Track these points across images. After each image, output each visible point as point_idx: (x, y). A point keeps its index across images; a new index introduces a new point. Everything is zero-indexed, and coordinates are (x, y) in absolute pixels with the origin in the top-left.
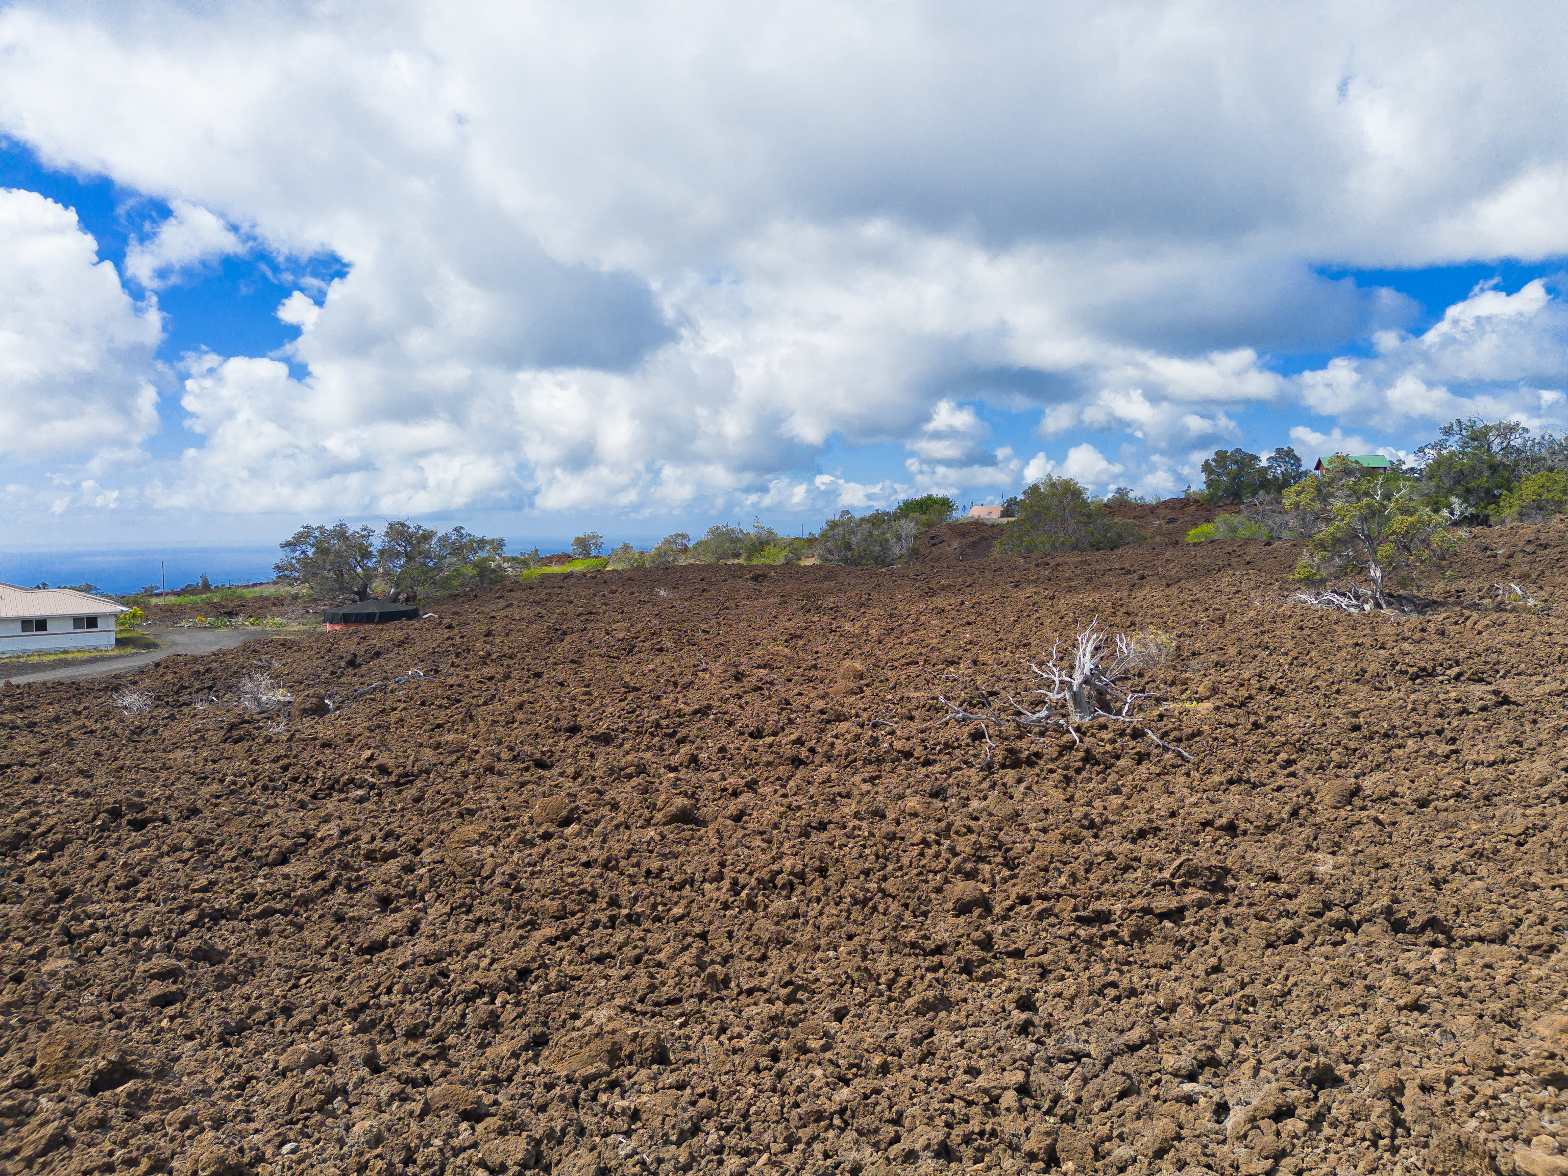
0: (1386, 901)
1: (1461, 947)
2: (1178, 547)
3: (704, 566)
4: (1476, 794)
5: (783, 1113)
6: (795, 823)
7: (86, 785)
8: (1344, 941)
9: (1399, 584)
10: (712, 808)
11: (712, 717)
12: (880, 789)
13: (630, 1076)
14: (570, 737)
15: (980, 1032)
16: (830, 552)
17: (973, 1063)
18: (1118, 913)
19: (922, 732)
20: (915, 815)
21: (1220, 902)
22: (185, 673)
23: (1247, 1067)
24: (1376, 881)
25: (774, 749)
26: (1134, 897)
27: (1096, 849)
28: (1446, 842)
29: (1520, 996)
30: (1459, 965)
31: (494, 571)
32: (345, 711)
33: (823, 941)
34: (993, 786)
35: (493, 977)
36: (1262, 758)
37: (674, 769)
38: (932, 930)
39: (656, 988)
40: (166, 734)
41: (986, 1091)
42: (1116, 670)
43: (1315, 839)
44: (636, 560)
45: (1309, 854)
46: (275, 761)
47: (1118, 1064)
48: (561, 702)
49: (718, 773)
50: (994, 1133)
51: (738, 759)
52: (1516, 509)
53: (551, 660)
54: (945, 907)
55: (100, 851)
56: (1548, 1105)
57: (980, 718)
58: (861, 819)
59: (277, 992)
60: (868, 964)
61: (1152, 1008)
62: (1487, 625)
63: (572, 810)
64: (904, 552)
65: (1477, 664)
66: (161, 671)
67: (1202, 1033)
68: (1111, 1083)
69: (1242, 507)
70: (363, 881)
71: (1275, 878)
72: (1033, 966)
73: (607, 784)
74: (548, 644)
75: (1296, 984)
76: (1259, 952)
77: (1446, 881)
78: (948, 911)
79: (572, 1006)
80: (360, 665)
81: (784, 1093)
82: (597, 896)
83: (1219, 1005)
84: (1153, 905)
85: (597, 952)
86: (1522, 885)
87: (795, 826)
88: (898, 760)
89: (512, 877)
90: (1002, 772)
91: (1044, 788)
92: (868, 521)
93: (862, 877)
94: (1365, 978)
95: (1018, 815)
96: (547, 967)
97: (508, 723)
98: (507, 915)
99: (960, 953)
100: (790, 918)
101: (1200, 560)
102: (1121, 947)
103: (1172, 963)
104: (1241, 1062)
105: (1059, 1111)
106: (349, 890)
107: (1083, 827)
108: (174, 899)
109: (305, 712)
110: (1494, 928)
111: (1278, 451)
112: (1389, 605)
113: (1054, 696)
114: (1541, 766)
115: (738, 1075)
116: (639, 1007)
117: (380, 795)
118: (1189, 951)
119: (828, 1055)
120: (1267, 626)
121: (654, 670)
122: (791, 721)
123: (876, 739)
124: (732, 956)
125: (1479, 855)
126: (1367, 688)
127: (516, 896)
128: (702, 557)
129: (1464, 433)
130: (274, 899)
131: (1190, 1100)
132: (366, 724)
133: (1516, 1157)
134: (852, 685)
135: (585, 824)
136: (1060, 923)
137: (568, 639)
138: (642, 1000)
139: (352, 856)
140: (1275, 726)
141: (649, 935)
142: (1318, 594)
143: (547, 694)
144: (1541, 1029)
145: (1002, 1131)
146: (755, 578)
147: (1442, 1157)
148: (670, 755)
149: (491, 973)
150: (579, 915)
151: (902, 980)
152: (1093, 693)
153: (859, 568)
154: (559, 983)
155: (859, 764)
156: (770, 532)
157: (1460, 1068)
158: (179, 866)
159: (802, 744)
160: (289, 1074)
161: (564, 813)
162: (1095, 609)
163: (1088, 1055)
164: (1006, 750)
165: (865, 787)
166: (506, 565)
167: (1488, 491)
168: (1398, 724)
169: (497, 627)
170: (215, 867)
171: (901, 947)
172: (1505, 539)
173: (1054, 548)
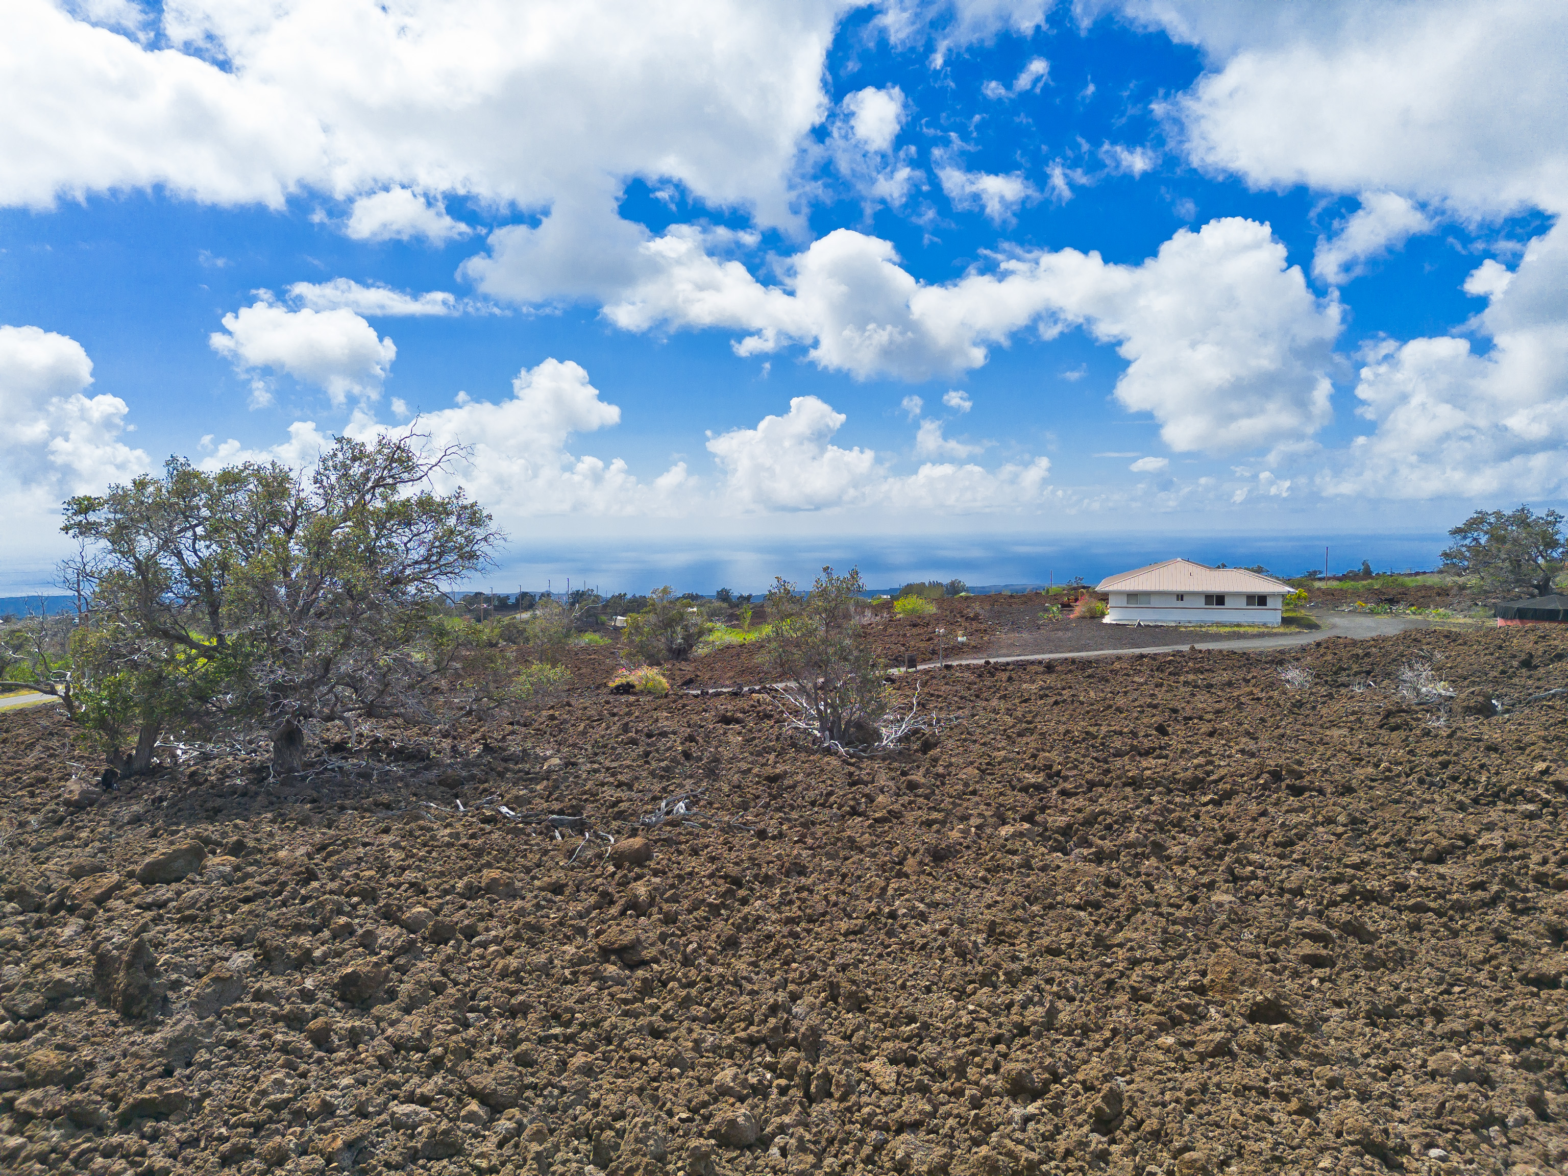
7: (1252, 746)
22: (1345, 654)
32: (1516, 715)
40: (1324, 711)
46: (1434, 755)
55: (1262, 807)
59: (1427, 991)
66: (1322, 651)
70: (1531, 904)
80: (1536, 667)
106: (1513, 909)
108: (1327, 868)
109: (1468, 710)
117: (1555, 814)
130: (1428, 896)
132: (1542, 733)
139: (1518, 874)
158: (1332, 838)
160: (1439, 1079)
170: (1368, 849)
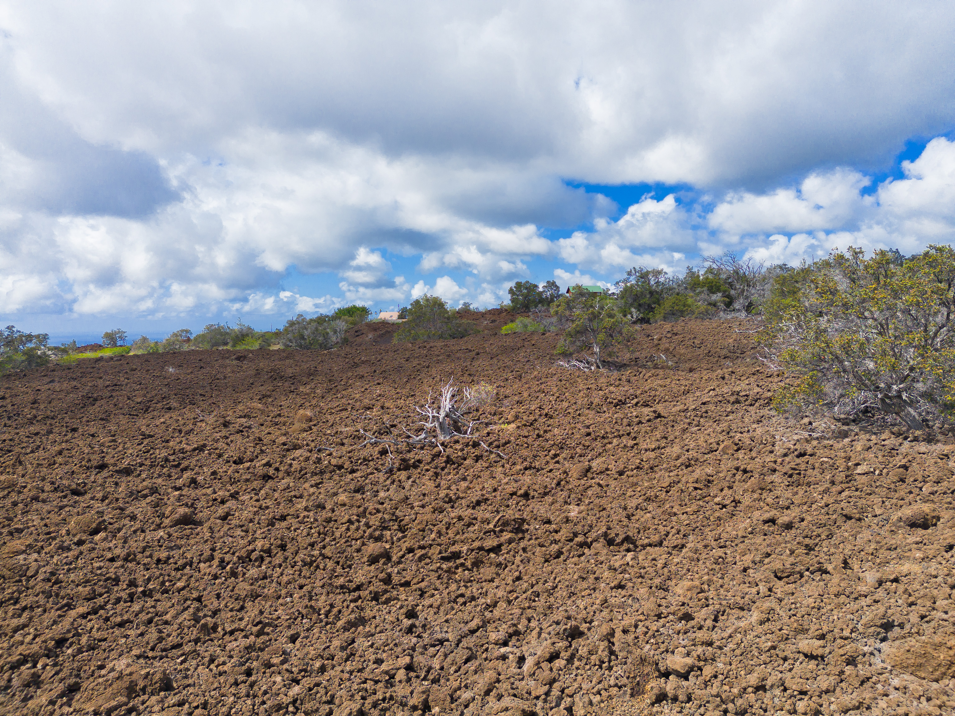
0: (604, 529)
1: (640, 551)
2: (497, 336)
3: (202, 351)
4: (646, 467)
5: (254, 709)
6: (264, 518)
8: (584, 554)
9: (608, 355)
10: (206, 512)
11: (206, 452)
12: (322, 490)
13: (143, 703)
14: (99, 472)
15: (383, 636)
16: (290, 341)
17: (379, 656)
18: (465, 552)
19: (349, 452)
20: (344, 505)
21: (520, 539)
23: (535, 633)
24: (599, 518)
25: (250, 470)
26: (473, 541)
27: (452, 515)
28: (633, 493)
29: (669, 574)
30: (640, 561)
31: (40, 357)
33: (283, 592)
34: (393, 483)
35: (35, 648)
36: (542, 454)
37: (180, 489)
38: (354, 576)
39: (164, 639)
41: (387, 673)
42: (464, 408)
43: (569, 497)
44: (152, 348)
45: (566, 506)
47: (464, 643)
48: (92, 448)
49: (211, 489)
50: (391, 698)
51: (226, 479)
52: (662, 315)
53: (85, 419)
54: (363, 560)
56: (682, 631)
57: (385, 441)
58: (309, 511)
60: (313, 603)
61: (484, 606)
62: (650, 377)
63: (100, 523)
64: (339, 340)
65: (645, 397)
67: (511, 617)
68: (461, 654)
69: (530, 313)
71: (549, 522)
72: (416, 590)
73: (128, 503)
74: (82, 407)
75: (560, 582)
76: (541, 565)
77: (633, 515)
78: (364, 563)
79: (100, 660)
81: (255, 696)
82: (119, 581)
83: (520, 599)
84: (484, 545)
85: (119, 619)
86: (669, 514)
87: (265, 520)
88: (334, 471)
89: (53, 574)
90: (398, 473)
91: (423, 481)
92: (315, 321)
93: (309, 548)
94: (594, 574)
95: (407, 499)
96: (79, 635)
97: (50, 465)
98: (48, 602)
99: (371, 588)
100: (261, 580)
101: (508, 343)
102: (466, 572)
103: (494, 578)
104: (531, 631)
105: (431, 677)
107: (445, 502)
110: (655, 538)
111: (548, 282)
112: (603, 367)
113: (429, 425)
114: (676, 449)
115: (222, 690)
116: (150, 654)
118: (504, 569)
119: (285, 666)
120: (543, 380)
121: (164, 423)
122: (262, 451)
123: (320, 459)
124: (219, 610)
125: (648, 499)
126: (593, 412)
127: (55, 588)
128: (201, 345)
129: (637, 274)
131: (504, 658)
133: (667, 661)
134: (304, 426)
135: (110, 532)
136: (431, 562)
137: (98, 403)
138: (153, 649)
140: (548, 435)
141: (159, 603)
142: (569, 361)
143: (81, 443)
144: (679, 590)
145: (396, 696)
146: (238, 359)
147: (633, 669)
148: (176, 479)
149: (33, 646)
150: (105, 595)
151: (335, 610)
152: (451, 422)
153: (309, 351)
154: (89, 645)
155: (308, 475)
156: (249, 328)
157: (642, 617)
159: (270, 466)
161: (94, 525)
162: (452, 373)
163: (448, 640)
164: (401, 460)
165: (312, 490)
166: (50, 352)
167: (649, 306)
168: (608, 431)
169: (42, 397)
171: (334, 589)
172: (658, 331)
173: (429, 337)
